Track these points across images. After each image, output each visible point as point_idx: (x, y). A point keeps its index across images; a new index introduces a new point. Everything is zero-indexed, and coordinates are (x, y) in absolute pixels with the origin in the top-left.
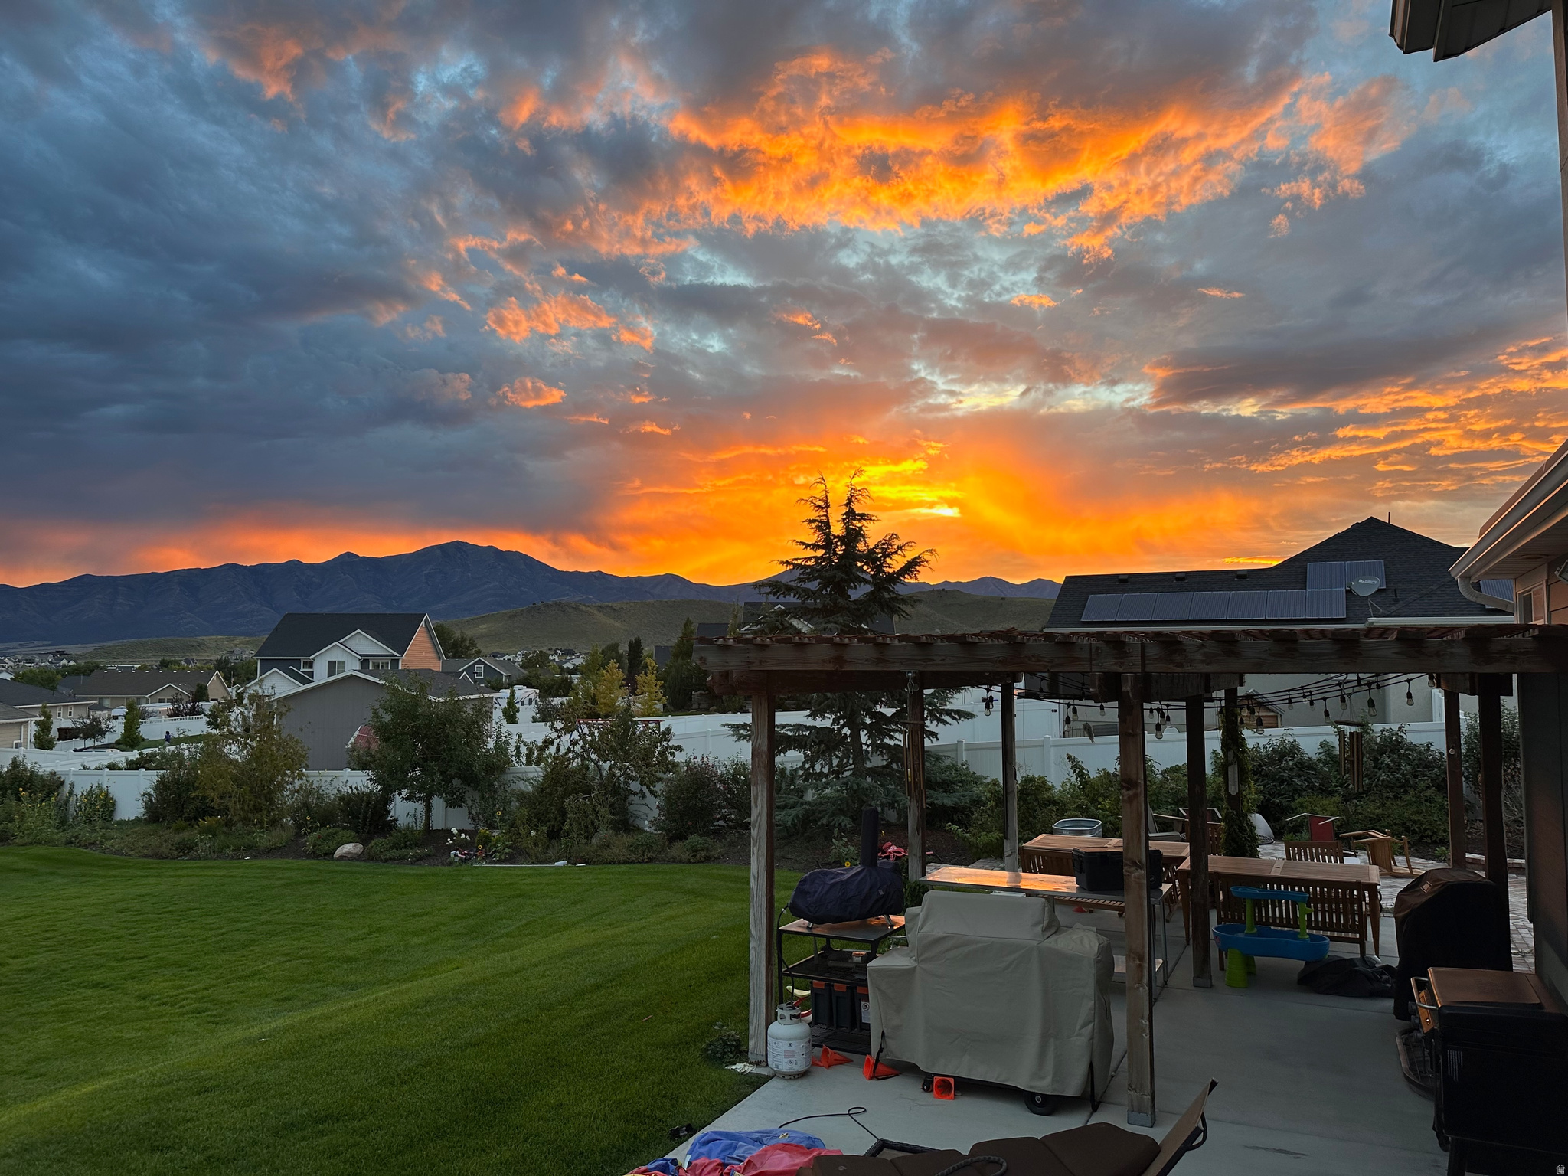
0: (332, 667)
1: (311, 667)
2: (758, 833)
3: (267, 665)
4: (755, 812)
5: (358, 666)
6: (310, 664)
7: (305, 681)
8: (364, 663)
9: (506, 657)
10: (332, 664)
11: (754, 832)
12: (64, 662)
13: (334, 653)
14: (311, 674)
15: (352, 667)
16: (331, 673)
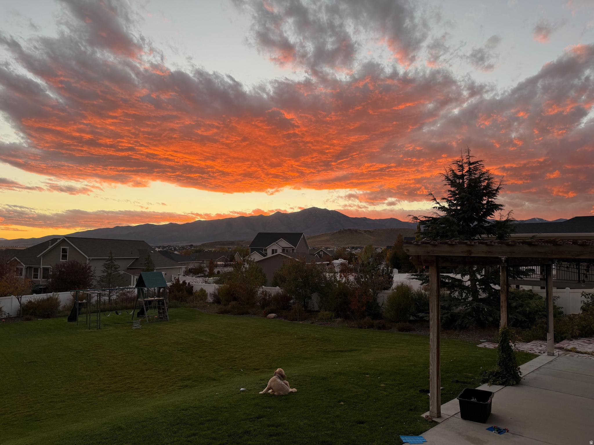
0: (273, 251)
1: (267, 251)
2: (433, 324)
3: (253, 250)
4: (431, 315)
5: (281, 251)
6: (266, 250)
7: (264, 256)
8: (283, 250)
9: (331, 249)
10: (273, 250)
11: (431, 323)
12: (193, 248)
13: (274, 246)
14: (266, 254)
15: (279, 251)
16: (273, 253)
